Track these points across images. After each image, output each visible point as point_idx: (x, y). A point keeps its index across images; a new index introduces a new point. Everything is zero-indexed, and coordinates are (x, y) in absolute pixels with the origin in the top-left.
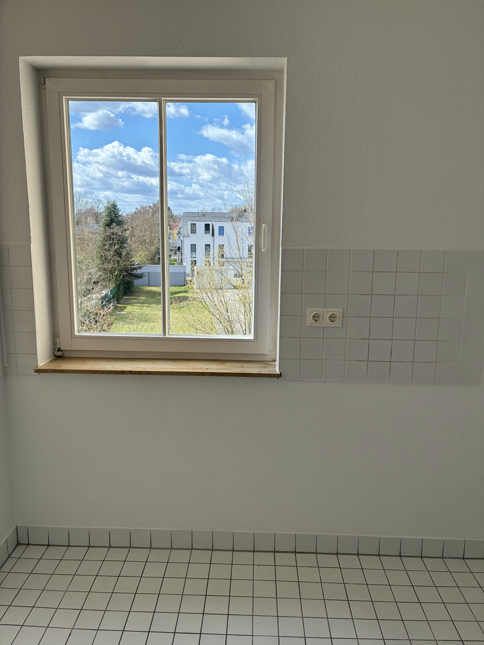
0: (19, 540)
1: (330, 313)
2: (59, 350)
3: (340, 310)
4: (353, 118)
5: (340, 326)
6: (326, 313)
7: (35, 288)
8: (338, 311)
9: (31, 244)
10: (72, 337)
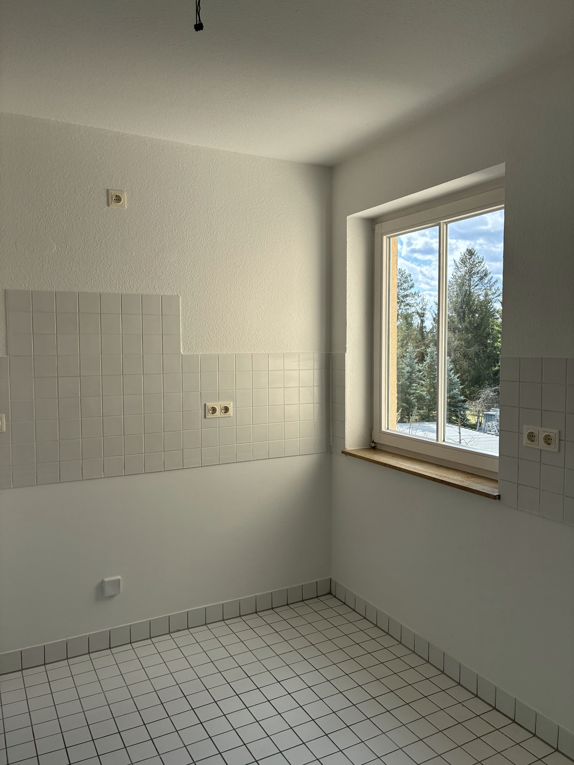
0: (332, 591)
1: (545, 433)
2: (373, 442)
3: (556, 431)
4: (567, 207)
5: (557, 451)
6: (541, 433)
7: (347, 387)
8: (553, 432)
9: (346, 353)
10: (380, 433)
